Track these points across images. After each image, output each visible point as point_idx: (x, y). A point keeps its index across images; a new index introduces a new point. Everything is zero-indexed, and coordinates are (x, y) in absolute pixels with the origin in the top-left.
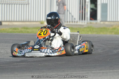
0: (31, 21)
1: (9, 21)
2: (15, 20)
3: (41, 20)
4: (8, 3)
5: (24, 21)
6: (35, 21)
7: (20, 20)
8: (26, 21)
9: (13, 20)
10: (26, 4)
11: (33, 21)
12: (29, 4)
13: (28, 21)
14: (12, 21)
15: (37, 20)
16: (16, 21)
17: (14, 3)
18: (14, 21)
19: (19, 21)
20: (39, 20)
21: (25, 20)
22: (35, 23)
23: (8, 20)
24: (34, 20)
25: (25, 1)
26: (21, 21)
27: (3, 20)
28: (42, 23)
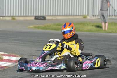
0: (74, 16)
1: (52, 16)
2: (59, 14)
3: (84, 14)
5: (67, 16)
6: (79, 16)
7: (63, 14)
8: (69, 16)
9: (56, 14)
11: (76, 16)
13: (71, 16)
14: (55, 16)
15: (80, 14)
16: (60, 16)
18: (57, 16)
19: (62, 16)
20: (82, 14)
21: (68, 14)
23: (52, 14)
24: (77, 14)
26: (65, 16)
27: (47, 14)
28: (85, 17)
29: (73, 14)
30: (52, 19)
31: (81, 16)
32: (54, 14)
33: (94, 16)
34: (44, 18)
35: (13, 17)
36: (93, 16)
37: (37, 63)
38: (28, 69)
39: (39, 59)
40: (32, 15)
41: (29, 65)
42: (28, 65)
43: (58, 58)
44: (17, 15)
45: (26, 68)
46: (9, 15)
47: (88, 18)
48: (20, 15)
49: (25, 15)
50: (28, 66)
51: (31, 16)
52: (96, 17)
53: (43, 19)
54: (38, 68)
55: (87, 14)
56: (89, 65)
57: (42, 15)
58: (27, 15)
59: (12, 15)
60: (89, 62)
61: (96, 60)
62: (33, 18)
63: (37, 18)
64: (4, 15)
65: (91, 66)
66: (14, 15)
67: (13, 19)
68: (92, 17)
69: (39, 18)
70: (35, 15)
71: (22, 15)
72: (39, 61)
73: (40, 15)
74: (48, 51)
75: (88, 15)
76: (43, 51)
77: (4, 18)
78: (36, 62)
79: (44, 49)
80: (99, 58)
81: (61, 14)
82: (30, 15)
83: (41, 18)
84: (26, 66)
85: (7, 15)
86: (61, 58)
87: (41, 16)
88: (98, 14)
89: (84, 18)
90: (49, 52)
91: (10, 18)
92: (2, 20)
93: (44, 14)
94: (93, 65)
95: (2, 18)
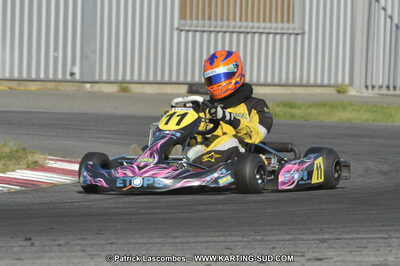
0: (308, 86)
2: (262, 81)
3: (340, 81)
4: (242, 30)
5: (287, 85)
6: (322, 86)
7: (276, 81)
8: (294, 85)
9: (255, 80)
10: (297, 34)
11: (315, 86)
12: (303, 33)
13: (301, 85)
15: (326, 82)
16: (265, 85)
17: (261, 31)
19: (272, 85)
20: (332, 82)
21: (291, 81)
22: (319, 91)
24: (319, 82)
25: (292, 25)
26: (280, 85)
28: (341, 91)
29: (305, 81)
31: (329, 86)
33: (370, 88)
35: (125, 85)
36: (367, 87)
37: (146, 166)
38: (118, 185)
39: (151, 155)
40: (182, 79)
41: (120, 171)
42: (119, 173)
43: (205, 159)
44: (136, 78)
45: (112, 181)
46: (112, 78)
47: (352, 92)
48: (143, 78)
49: (159, 79)
50: (117, 175)
51: (178, 83)
52: (376, 91)
54: (151, 182)
55: (347, 82)
56: (296, 176)
58: (166, 79)
59: (120, 78)
60: (296, 166)
61: (313, 164)
62: (184, 89)
63: (195, 88)
64: (97, 78)
65: (302, 179)
66: (128, 78)
67: (124, 90)
68: (364, 90)
69: (203, 90)
70: (189, 79)
71: (151, 78)
72: (151, 160)
74: (176, 131)
75: (351, 84)
76: (161, 130)
77: (97, 88)
78: (142, 164)
79: (162, 126)
80: (321, 158)
81: (269, 81)
82: (174, 79)
84: (110, 174)
85: (104, 78)
86: (211, 157)
88: (381, 83)
89: (339, 92)
90: (178, 135)
91: (113, 89)
92: (89, 92)
94: (305, 178)
95: (92, 87)
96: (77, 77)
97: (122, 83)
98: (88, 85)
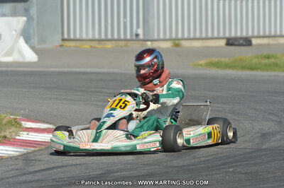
1: (269, 37)
9: (278, 33)
14: (275, 36)
23: (267, 33)
27: (256, 34)
30: (269, 44)
32: (273, 33)
34: (247, 42)
35: (177, 42)
40: (221, 35)
44: (186, 36)
46: (168, 37)
48: (192, 36)
49: (204, 35)
51: (219, 38)
53: (244, 43)
57: (244, 34)
58: (210, 35)
59: (174, 36)
62: (223, 43)
63: (231, 41)
64: (156, 37)
66: (180, 36)
67: (177, 45)
69: (237, 43)
70: (227, 35)
71: (198, 35)
73: (239, 34)
77: (156, 44)
82: (216, 35)
83: (241, 42)
85: (162, 37)
87: (241, 38)
91: (168, 45)
93: (250, 34)
95: (151, 44)
96: (141, 37)
97: (174, 40)
98: (149, 43)
